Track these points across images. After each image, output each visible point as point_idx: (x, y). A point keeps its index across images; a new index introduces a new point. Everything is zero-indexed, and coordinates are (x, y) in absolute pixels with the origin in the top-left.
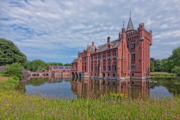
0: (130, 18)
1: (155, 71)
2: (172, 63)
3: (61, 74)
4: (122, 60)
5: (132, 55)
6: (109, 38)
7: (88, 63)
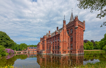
0: (72, 13)
1: (94, 49)
2: (103, 43)
3: (33, 52)
4: (63, 42)
5: (71, 38)
6: (57, 28)
7: (45, 45)
